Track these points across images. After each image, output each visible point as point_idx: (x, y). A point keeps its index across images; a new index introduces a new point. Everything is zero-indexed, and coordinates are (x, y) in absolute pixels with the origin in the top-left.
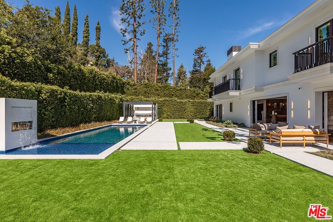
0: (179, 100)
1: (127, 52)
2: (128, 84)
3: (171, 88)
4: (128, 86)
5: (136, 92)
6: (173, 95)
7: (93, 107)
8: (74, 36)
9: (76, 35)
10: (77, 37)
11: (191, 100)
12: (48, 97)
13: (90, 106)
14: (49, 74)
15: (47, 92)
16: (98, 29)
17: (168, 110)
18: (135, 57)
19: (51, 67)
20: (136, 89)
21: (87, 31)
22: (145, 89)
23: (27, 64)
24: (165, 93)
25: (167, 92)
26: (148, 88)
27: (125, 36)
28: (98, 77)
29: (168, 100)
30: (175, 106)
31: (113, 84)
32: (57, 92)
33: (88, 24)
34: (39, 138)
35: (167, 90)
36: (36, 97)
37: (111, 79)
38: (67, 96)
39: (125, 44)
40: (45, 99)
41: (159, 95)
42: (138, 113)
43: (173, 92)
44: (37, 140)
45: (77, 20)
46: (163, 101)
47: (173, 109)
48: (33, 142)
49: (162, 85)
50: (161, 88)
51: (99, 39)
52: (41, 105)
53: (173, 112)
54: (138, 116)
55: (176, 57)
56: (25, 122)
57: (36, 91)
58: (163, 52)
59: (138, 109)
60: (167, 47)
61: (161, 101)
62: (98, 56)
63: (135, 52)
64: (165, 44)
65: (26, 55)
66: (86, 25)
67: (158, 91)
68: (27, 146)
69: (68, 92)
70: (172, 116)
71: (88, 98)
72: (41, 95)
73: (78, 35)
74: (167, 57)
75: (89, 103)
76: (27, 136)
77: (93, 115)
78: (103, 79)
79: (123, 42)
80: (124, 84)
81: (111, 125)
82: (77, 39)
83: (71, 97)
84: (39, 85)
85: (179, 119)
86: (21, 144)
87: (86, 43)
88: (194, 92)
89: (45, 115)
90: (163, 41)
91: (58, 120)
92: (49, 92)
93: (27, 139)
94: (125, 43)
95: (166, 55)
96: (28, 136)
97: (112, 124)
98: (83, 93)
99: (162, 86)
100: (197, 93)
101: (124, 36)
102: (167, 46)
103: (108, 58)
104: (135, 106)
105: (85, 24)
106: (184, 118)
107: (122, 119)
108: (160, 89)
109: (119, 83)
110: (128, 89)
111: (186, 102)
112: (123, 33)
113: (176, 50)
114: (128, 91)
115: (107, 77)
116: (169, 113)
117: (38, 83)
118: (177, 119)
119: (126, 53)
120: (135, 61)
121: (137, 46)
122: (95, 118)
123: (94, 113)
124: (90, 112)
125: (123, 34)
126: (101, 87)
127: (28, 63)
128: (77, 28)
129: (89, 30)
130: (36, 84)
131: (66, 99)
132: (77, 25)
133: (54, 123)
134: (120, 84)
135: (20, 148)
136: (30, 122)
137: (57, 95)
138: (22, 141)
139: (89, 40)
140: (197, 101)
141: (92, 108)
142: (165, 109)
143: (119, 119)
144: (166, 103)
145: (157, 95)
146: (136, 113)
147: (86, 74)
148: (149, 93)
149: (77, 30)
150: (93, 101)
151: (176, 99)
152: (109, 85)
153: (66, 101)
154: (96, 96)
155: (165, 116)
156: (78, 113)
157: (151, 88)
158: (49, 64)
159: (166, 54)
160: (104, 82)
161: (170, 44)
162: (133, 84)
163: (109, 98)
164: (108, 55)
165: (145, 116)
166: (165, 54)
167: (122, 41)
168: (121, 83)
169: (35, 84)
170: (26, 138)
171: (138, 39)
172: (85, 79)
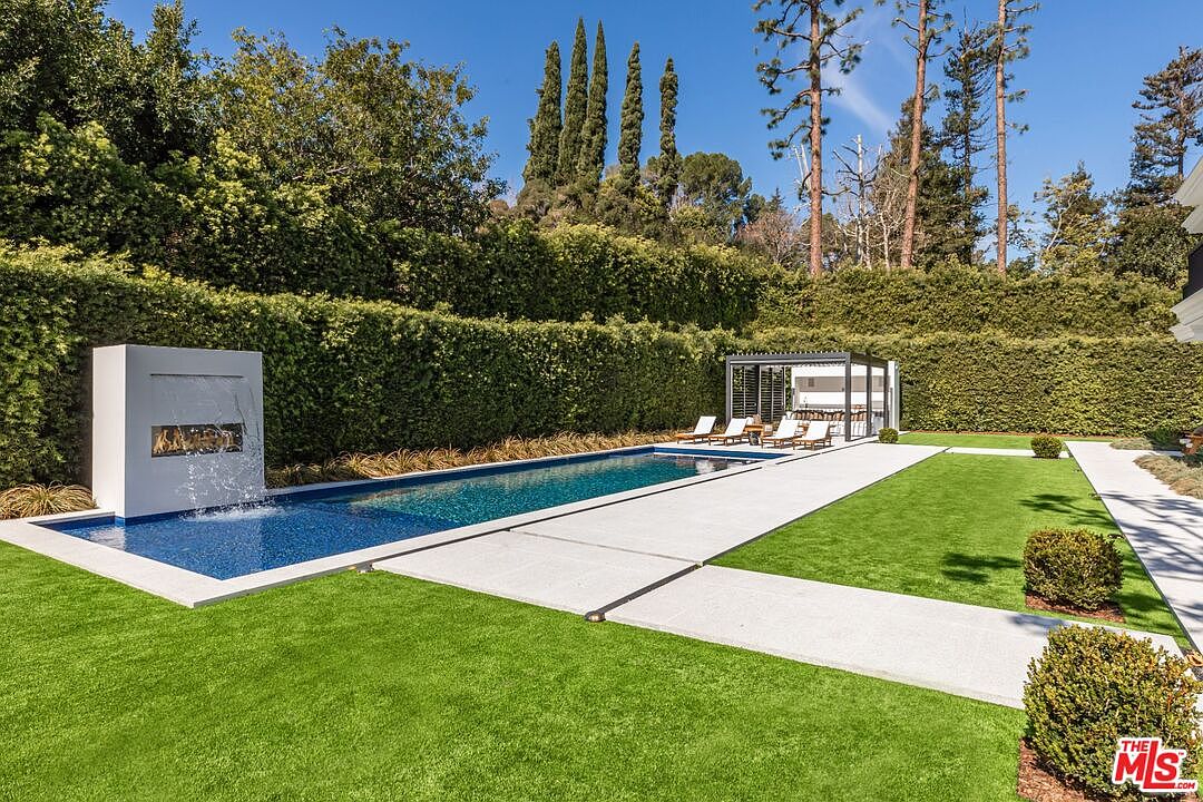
0: (1017, 342)
1: (780, 155)
2: (774, 284)
3: (974, 286)
4: (773, 290)
5: (809, 314)
6: (983, 318)
7: (568, 376)
8: (593, 133)
9: (601, 126)
10: (604, 133)
11: (1086, 341)
12: (351, 340)
13: (555, 373)
14: (395, 263)
15: (346, 325)
16: (670, 87)
17: (954, 389)
18: (816, 167)
19: (403, 241)
20: (807, 301)
21: (635, 105)
22: (848, 300)
23: (307, 235)
24: (944, 310)
25: (954, 305)
26: (863, 291)
27: (778, 91)
28: (617, 265)
29: (952, 344)
30: (993, 373)
31: (694, 284)
32: (389, 323)
33: (638, 78)
34: (270, 483)
35: (954, 294)
36: (307, 343)
37: (681, 267)
38: (443, 338)
39: (774, 122)
40: (341, 349)
41: (912, 323)
42: (809, 403)
43: (984, 305)
44: (263, 490)
45: (606, 74)
46: (929, 348)
47: (980, 386)
48: (247, 496)
49: (931, 276)
50: (923, 287)
51: (673, 121)
52: (332, 370)
53: (982, 399)
54: (805, 414)
55: (1013, 133)
56: (212, 426)
57: (307, 321)
58: (945, 124)
59: (811, 384)
60: (968, 95)
61: (918, 348)
62: (666, 187)
63: (815, 148)
64: (957, 86)
65: (307, 204)
66: (632, 81)
67: (909, 301)
68: (217, 509)
69: (443, 324)
70: (981, 418)
71: (545, 344)
72: (324, 333)
73: (609, 127)
74: (967, 141)
75: (551, 362)
76: (221, 476)
77: (569, 405)
78: (643, 270)
79: (768, 118)
80: (755, 283)
81: (653, 449)
82: (603, 140)
83: (459, 340)
84: (319, 301)
85: (1013, 436)
86: (193, 500)
87: (631, 148)
88: (1114, 294)
89: (346, 404)
90: (948, 74)
91: (410, 421)
92: (357, 324)
93: (219, 485)
94: (776, 119)
95: (960, 133)
96: (222, 474)
97: (656, 445)
98: (521, 326)
99: (928, 281)
100: (1128, 299)
101: (773, 91)
102: (970, 90)
103: (751, 193)
104: (798, 372)
105: (629, 81)
107: (705, 424)
108: (918, 292)
109: (728, 278)
110: (774, 303)
111: (1056, 347)
112: (768, 79)
113: (1011, 100)
114: (776, 313)
115: (662, 260)
116: (958, 405)
117: (313, 295)
118: (1006, 436)
119: (778, 156)
120: (816, 185)
121: (826, 122)
122: (579, 417)
123: (576, 400)
124: (554, 395)
125: (770, 84)
126: (635, 302)
127: (311, 230)
128: (604, 103)
129: (640, 99)
130: (308, 296)
131: (438, 348)
132: (606, 90)
133: (391, 433)
134: (731, 285)
135: (190, 513)
136: (236, 429)
137: (386, 335)
138: (198, 489)
139: (639, 136)
140: (1125, 340)
141: (564, 380)
142: (938, 383)
143: (692, 424)
144: (947, 357)
145: (906, 320)
146: (801, 402)
147: (556, 255)
148: (865, 317)
149: (604, 111)
150: (565, 353)
151: (1001, 334)
152: (670, 289)
153: (436, 353)
154: (580, 334)
155: (939, 415)
156: (499, 400)
157: (873, 292)
158: (397, 229)
159: (966, 132)
160: (649, 279)
161: (985, 79)
162: (795, 282)
163: (650, 339)
164: (748, 185)
165: (832, 414)
166: (961, 130)
167: (764, 112)
168: (736, 279)
169: (301, 300)
170: (213, 482)
171: (831, 91)
172: (553, 273)
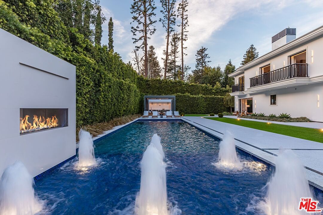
0: (191, 96)
1: (138, 50)
3: (183, 84)
11: (203, 96)
16: (111, 25)
18: (146, 54)
27: (136, 35)
30: (188, 102)
43: (185, 88)
51: (112, 35)
58: (171, 51)
59: (152, 104)
74: (175, 55)
79: (134, 40)
85: (190, 115)
88: (206, 88)
90: (172, 40)
94: (136, 41)
97: (139, 119)
100: (208, 89)
101: (134, 35)
102: (175, 45)
106: (196, 113)
107: (146, 113)
112: (134, 31)
125: (134, 33)
166: (174, 53)
171: (148, 38)
